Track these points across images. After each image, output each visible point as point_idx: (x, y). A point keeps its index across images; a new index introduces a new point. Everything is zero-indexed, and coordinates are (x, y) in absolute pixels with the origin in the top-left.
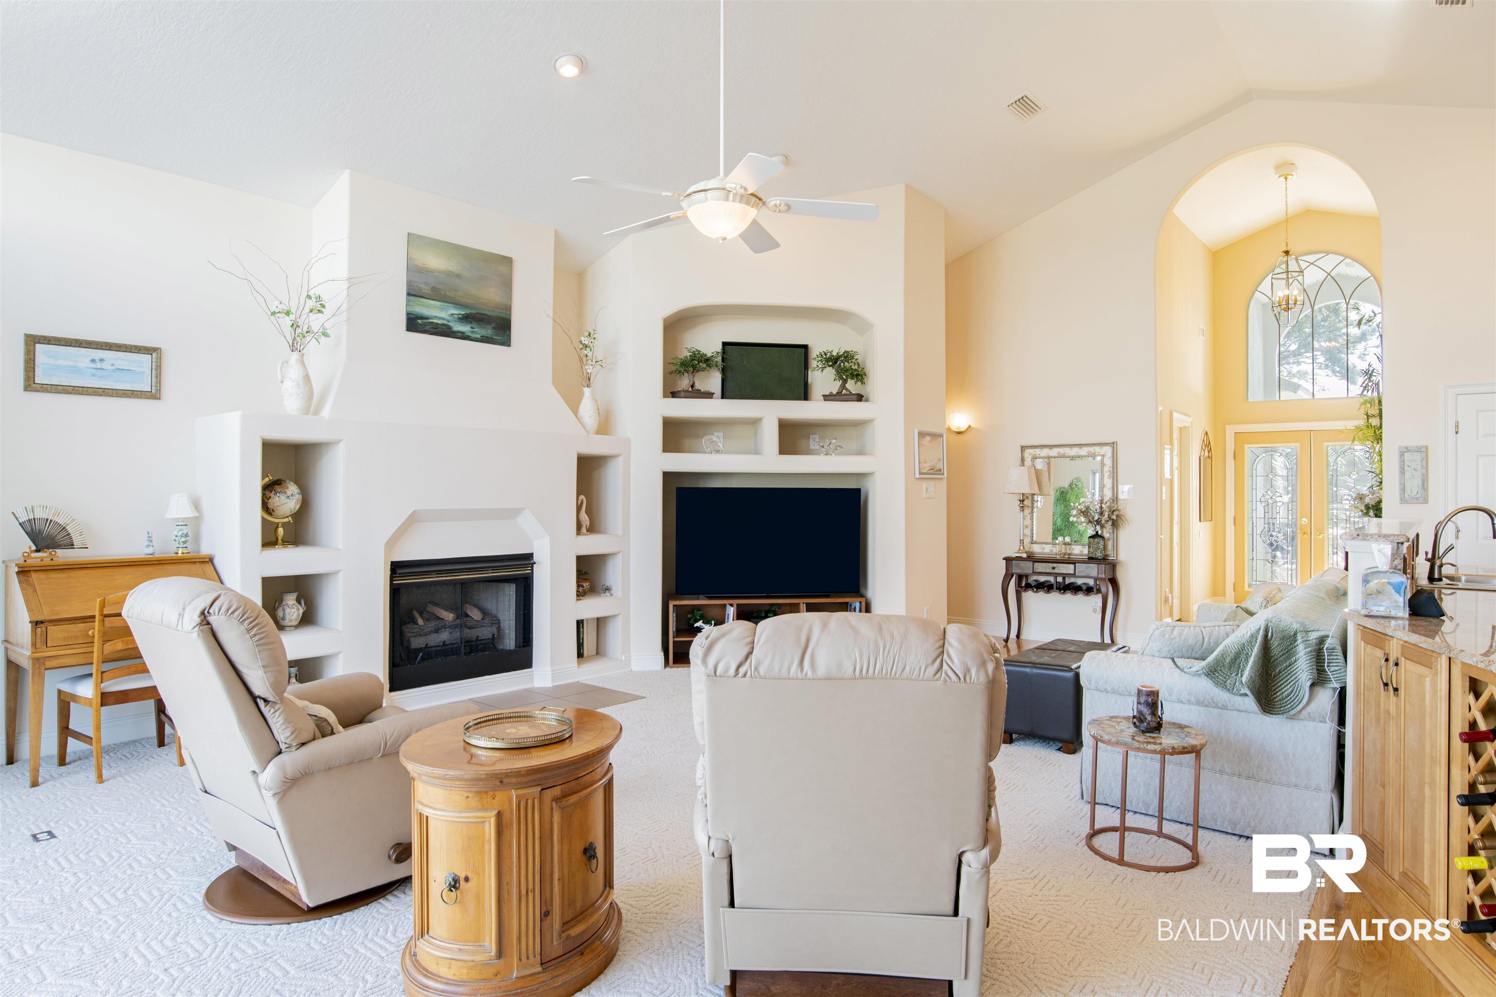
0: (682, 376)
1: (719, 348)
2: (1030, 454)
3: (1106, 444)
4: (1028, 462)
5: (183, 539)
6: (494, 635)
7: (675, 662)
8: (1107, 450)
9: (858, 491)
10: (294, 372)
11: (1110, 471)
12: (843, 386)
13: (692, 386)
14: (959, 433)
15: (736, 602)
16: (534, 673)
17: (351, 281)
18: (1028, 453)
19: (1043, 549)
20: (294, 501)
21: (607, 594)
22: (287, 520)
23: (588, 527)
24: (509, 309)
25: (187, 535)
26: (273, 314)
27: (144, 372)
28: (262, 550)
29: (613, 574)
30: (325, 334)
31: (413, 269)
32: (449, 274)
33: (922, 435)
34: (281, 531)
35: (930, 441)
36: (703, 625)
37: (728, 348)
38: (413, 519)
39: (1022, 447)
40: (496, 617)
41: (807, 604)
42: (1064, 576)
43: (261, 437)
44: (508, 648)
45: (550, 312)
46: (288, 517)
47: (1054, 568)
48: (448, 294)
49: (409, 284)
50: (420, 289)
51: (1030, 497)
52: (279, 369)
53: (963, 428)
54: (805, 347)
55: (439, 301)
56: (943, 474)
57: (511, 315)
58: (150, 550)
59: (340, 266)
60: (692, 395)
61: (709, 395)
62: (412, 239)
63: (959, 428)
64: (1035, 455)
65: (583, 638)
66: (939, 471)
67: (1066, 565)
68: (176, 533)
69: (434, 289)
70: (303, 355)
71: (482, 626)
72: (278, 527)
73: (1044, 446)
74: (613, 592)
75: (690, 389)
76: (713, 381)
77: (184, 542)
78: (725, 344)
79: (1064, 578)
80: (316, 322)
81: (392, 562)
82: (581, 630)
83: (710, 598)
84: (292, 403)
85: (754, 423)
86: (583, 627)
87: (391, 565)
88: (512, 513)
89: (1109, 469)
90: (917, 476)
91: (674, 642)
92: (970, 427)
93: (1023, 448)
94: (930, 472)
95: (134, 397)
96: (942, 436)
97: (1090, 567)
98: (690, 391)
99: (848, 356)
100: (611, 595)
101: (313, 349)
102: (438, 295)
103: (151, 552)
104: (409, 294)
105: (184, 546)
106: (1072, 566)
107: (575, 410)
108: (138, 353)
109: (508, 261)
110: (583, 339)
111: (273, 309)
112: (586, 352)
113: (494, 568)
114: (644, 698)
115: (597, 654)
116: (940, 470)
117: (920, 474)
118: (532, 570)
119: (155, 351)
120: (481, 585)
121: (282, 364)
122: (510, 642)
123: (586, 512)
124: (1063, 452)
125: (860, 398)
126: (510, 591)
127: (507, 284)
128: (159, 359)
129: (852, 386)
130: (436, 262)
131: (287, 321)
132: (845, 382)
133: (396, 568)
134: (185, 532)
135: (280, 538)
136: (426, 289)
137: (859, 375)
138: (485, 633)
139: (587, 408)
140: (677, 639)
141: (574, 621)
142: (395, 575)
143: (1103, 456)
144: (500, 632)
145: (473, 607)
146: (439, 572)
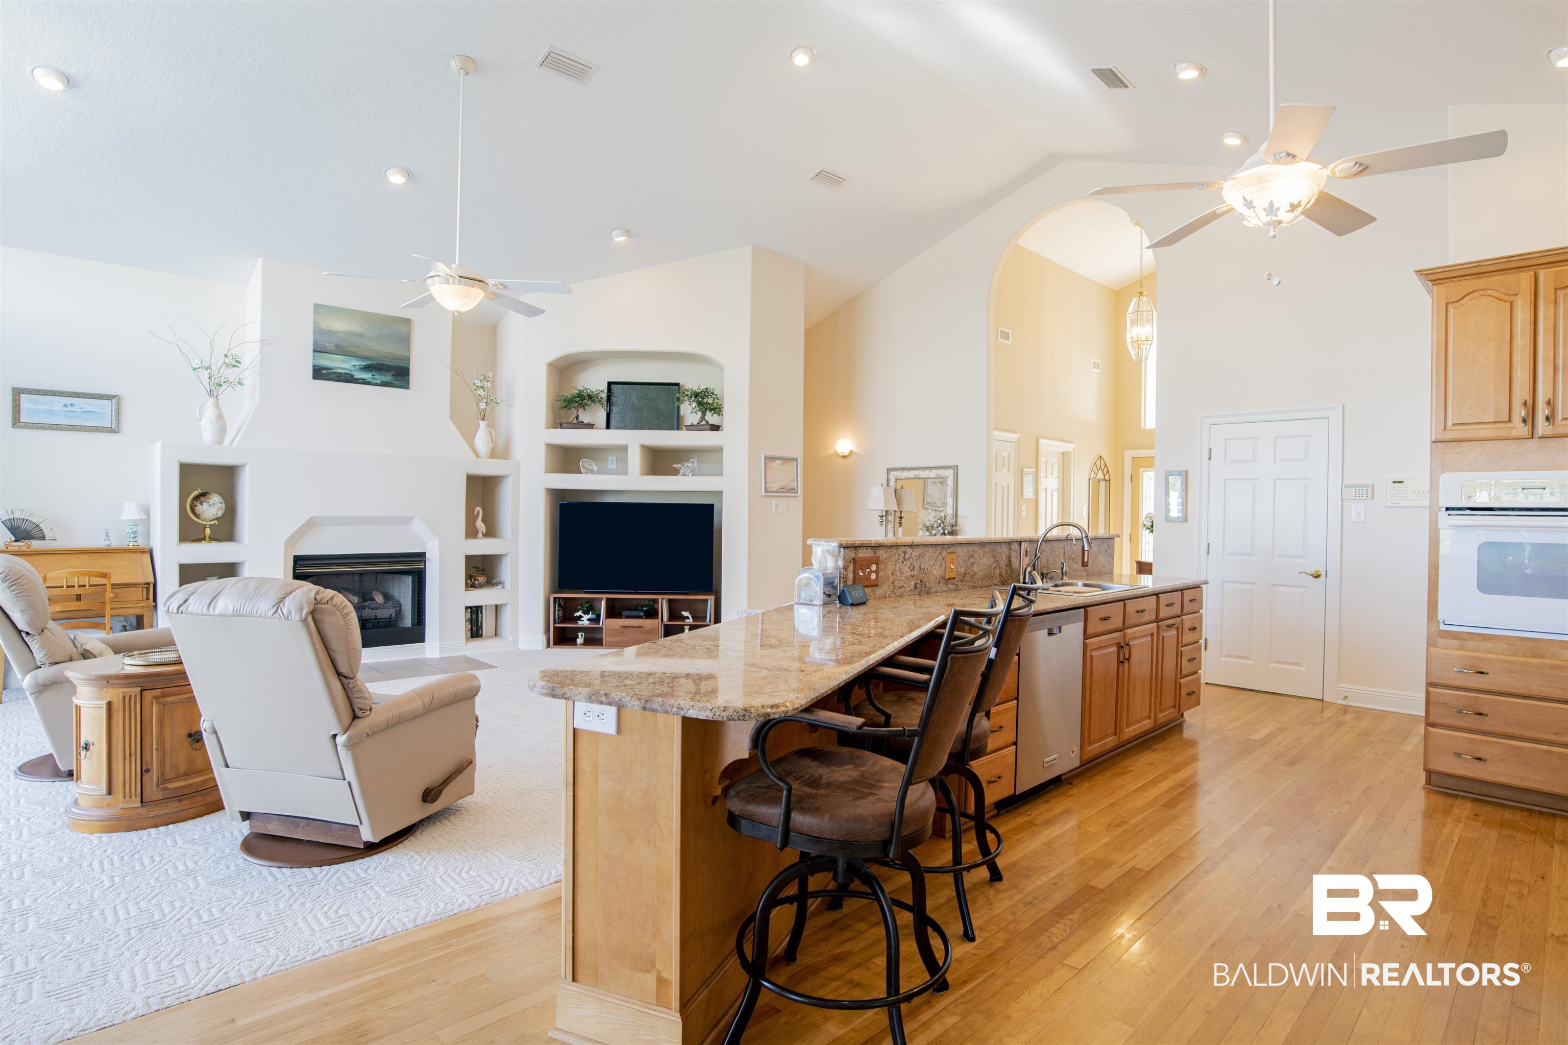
0: (569, 410)
1: (604, 387)
2: (894, 476)
3: (949, 467)
4: (892, 483)
5: (133, 535)
6: (391, 615)
7: (555, 644)
8: (949, 473)
9: (710, 507)
10: (210, 412)
11: (951, 491)
12: (703, 418)
13: (577, 417)
14: (844, 457)
15: (605, 596)
16: (426, 646)
17: (263, 342)
18: (893, 474)
20: (216, 508)
21: (500, 587)
22: (213, 522)
23: (484, 533)
24: (408, 359)
25: (135, 532)
26: (194, 369)
27: (106, 413)
28: (180, 544)
29: (506, 571)
30: (240, 383)
31: (318, 332)
32: (352, 334)
33: (769, 459)
34: (208, 531)
35: (781, 464)
36: (582, 615)
37: (613, 386)
38: (311, 524)
39: (888, 470)
40: (398, 601)
41: (670, 601)
43: (178, 461)
44: (407, 626)
45: (449, 362)
46: (214, 520)
48: (350, 349)
49: (315, 343)
50: (325, 346)
51: (893, 513)
52: (198, 410)
53: (847, 453)
54: (677, 384)
55: (342, 355)
56: (797, 492)
57: (409, 364)
58: (107, 543)
59: (253, 332)
60: (578, 426)
61: (590, 426)
62: (319, 309)
63: (843, 453)
64: (897, 476)
65: (482, 622)
66: (793, 490)
68: (127, 531)
69: (337, 346)
70: (218, 399)
71: (384, 608)
72: (206, 528)
73: (904, 468)
74: (505, 586)
75: (575, 421)
76: (600, 415)
77: (134, 538)
78: (610, 384)
80: (232, 374)
81: (295, 556)
82: (480, 615)
83: (586, 593)
84: (208, 435)
85: (623, 449)
86: (482, 613)
87: (294, 558)
88: (405, 521)
89: (951, 489)
90: (763, 493)
91: (555, 628)
92: (851, 452)
93: (889, 471)
94: (781, 490)
95: (98, 432)
96: (796, 460)
98: (574, 424)
99: (706, 393)
100: (504, 588)
101: (226, 394)
102: (340, 351)
103: (108, 544)
104: (314, 351)
105: (134, 540)
107: (470, 440)
108: (101, 399)
109: (407, 322)
110: (476, 381)
111: (195, 366)
112: (479, 392)
113: (390, 563)
114: (496, 667)
115: (496, 635)
116: (794, 489)
117: (766, 492)
118: (425, 565)
119: (114, 398)
120: (390, 576)
121: (201, 406)
122: (408, 621)
123: (483, 520)
124: (918, 474)
125: (715, 428)
126: (409, 580)
127: (406, 340)
128: (118, 403)
129: (711, 418)
130: (339, 325)
131: (206, 374)
132: (704, 414)
133: (299, 560)
134: (134, 530)
135: (207, 536)
136: (330, 347)
137: (717, 410)
138: (386, 613)
139: (482, 439)
140: (557, 625)
141: (467, 608)
142: (297, 566)
143: (947, 477)
144: (399, 613)
145: (378, 593)
146: (338, 565)
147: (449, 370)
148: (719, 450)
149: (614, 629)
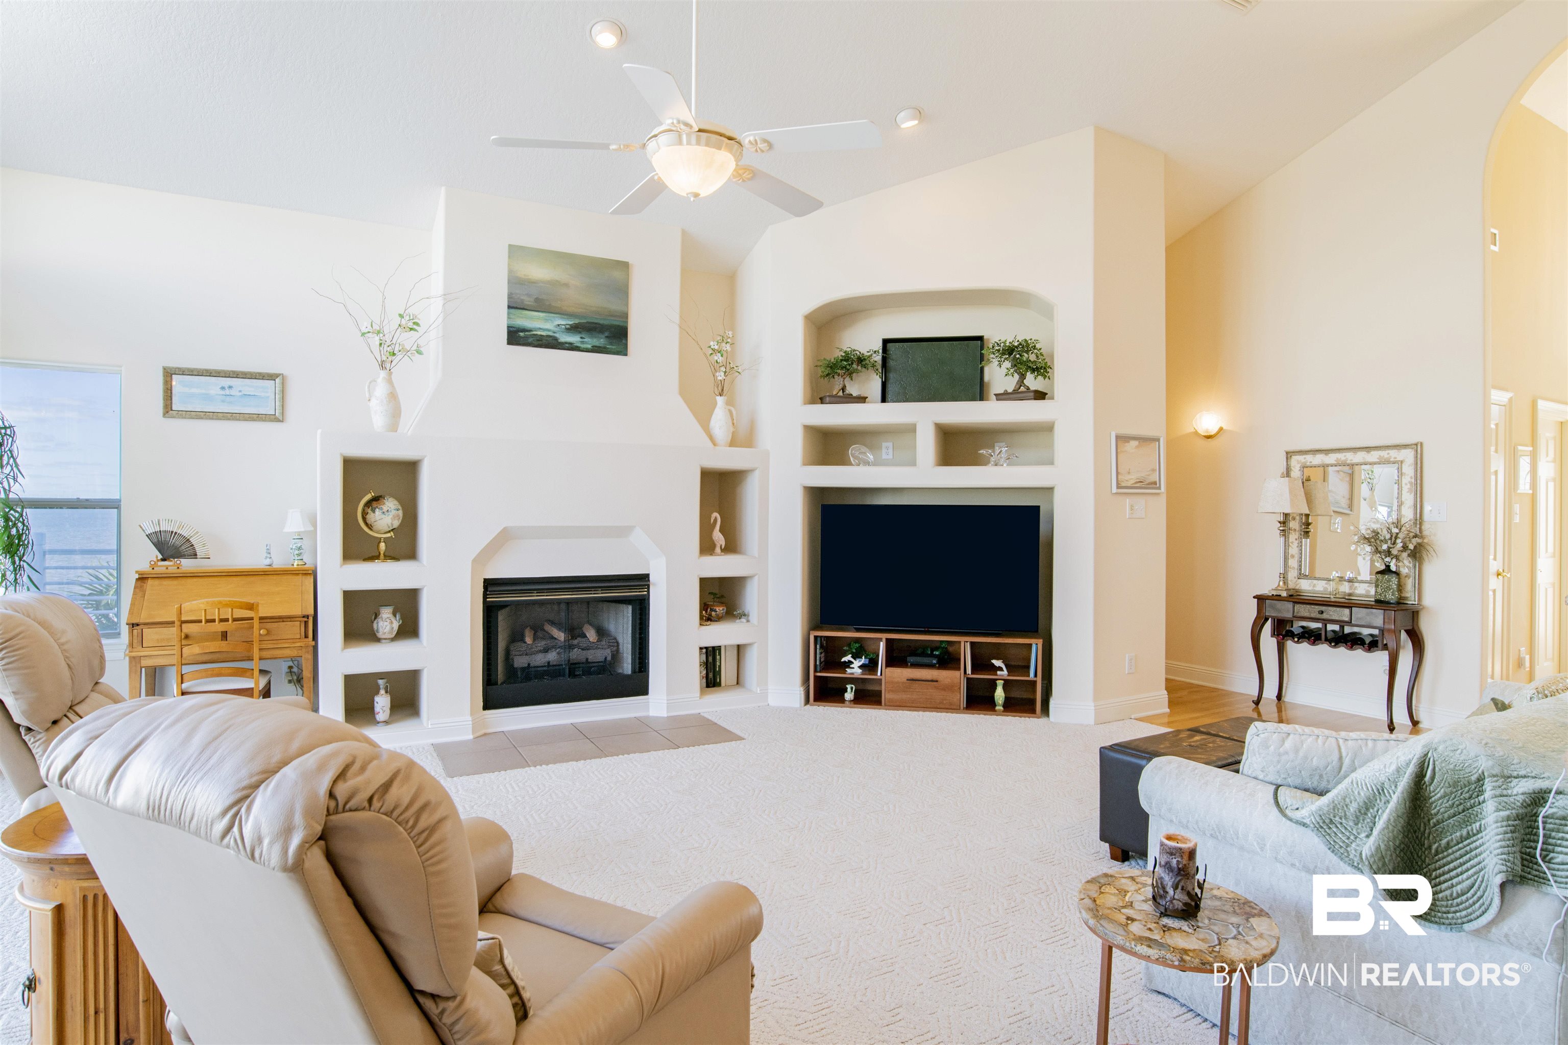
0: (832, 379)
1: (879, 346)
2: (1298, 462)
3: (1406, 446)
4: (1296, 473)
5: (297, 552)
6: (606, 658)
7: (816, 700)
8: (1408, 456)
9: (1035, 511)
10: (381, 390)
11: (1411, 483)
12: (1021, 382)
13: (843, 389)
14: (1209, 437)
15: (885, 636)
16: (650, 700)
17: (447, 297)
18: (1296, 461)
19: (1314, 586)
20: (391, 516)
21: (743, 620)
22: (388, 535)
23: (723, 547)
24: (625, 316)
25: (300, 548)
26: (363, 334)
27: (268, 397)
28: (344, 564)
29: (751, 600)
30: (419, 352)
31: (515, 282)
32: (554, 283)
33: (1122, 439)
34: (382, 546)
35: (1137, 447)
36: (852, 660)
37: (889, 345)
38: (504, 538)
39: (1287, 453)
40: (615, 639)
41: (972, 644)
42: (1342, 624)
43: (341, 454)
44: (625, 673)
45: (677, 319)
46: (389, 532)
47: (1322, 612)
48: (553, 304)
49: (510, 296)
50: (522, 301)
51: (1298, 518)
52: (366, 387)
53: (1213, 430)
54: (980, 338)
55: (542, 312)
56: (1159, 488)
57: (627, 322)
58: (268, 562)
59: (437, 285)
60: (844, 400)
61: (862, 399)
62: (515, 251)
63: (1207, 431)
64: (1305, 463)
65: (720, 666)
66: (1154, 485)
67: (1338, 609)
68: (291, 546)
69: (537, 300)
70: (392, 372)
71: (597, 648)
72: (380, 542)
73: (1317, 451)
74: (751, 618)
75: (841, 394)
76: (872, 384)
77: (299, 555)
78: (886, 342)
79: (1342, 627)
80: (407, 340)
81: (486, 580)
82: (718, 657)
83: (858, 630)
84: (379, 420)
85: (910, 429)
86: (720, 654)
87: (484, 582)
88: (623, 532)
89: (1409, 480)
90: (1114, 490)
91: (816, 677)
92: (1221, 429)
93: (1289, 455)
94: (1138, 485)
95: (259, 421)
96: (1158, 440)
97: (1372, 613)
98: (840, 397)
99: (1026, 346)
100: (748, 621)
101: (402, 367)
102: (542, 306)
104: (509, 307)
105: (299, 558)
106: (1347, 611)
107: (705, 422)
108: (263, 379)
109: (624, 266)
110: (712, 343)
111: (364, 330)
112: (716, 358)
113: (606, 588)
114: (741, 739)
115: (737, 683)
116: (1155, 483)
117: (1118, 487)
118: (648, 591)
119: (277, 377)
120: (605, 605)
121: (370, 383)
122: (627, 667)
123: (720, 531)
124: (1343, 458)
125: (1040, 395)
126: (628, 611)
127: (622, 291)
128: (283, 384)
129: (1033, 382)
130: (538, 272)
131: (376, 340)
132: (1023, 377)
133: (490, 585)
134: (299, 545)
135: (382, 553)
136: (528, 301)
137: (1042, 369)
138: (599, 655)
139: (719, 421)
140: (819, 674)
141: (701, 648)
142: (488, 593)
143: (1402, 462)
144: (616, 655)
145: (590, 627)
146: (540, 591)
147: (677, 329)
148: (1047, 428)
149: (898, 683)
